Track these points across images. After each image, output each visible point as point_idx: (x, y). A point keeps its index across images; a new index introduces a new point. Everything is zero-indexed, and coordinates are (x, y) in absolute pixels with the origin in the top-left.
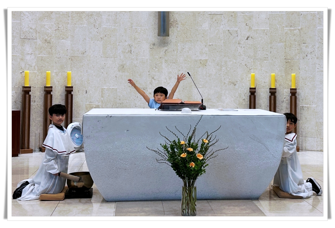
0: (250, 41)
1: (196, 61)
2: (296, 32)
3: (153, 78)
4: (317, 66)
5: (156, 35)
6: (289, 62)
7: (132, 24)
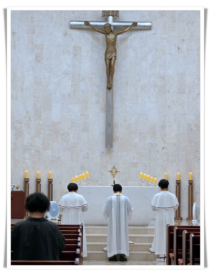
0: (165, 150)
1: (130, 163)
5: (105, 146)
6: (188, 164)
7: (89, 139)
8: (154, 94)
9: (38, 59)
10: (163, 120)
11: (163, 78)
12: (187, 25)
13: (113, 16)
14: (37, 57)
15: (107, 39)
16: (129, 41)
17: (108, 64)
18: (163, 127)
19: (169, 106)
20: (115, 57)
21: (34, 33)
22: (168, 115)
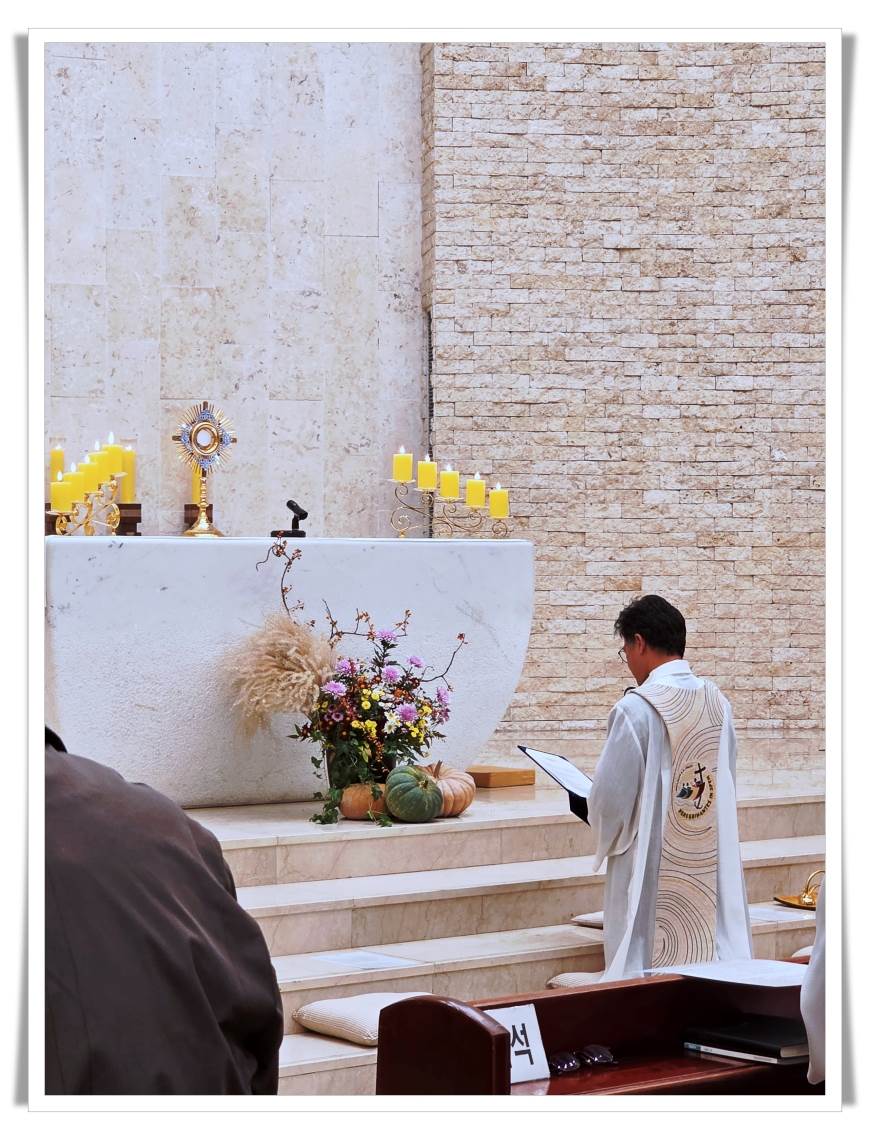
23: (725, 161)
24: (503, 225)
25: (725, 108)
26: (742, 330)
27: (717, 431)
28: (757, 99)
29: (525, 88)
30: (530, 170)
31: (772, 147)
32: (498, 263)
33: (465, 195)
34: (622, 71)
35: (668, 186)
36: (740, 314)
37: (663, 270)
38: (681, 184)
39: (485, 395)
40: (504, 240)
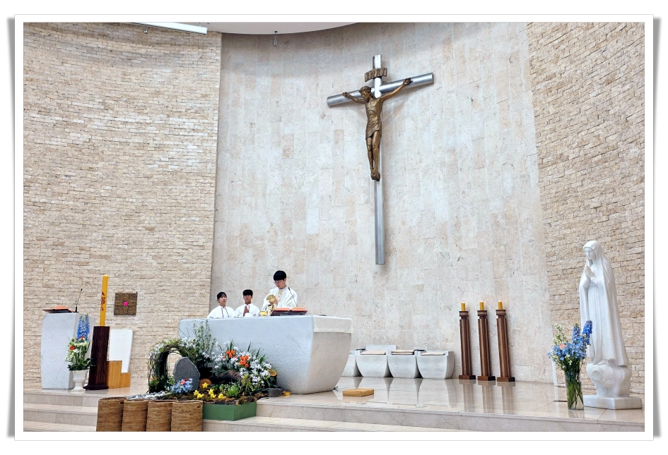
0: (461, 262)
1: (414, 287)
2: (502, 247)
3: (377, 306)
4: (524, 283)
6: (498, 281)
7: (357, 255)
8: (442, 177)
9: (286, 153)
10: (455, 215)
11: (453, 151)
12: (482, 61)
13: (380, 77)
14: (285, 151)
15: (367, 108)
16: (406, 107)
17: (369, 144)
18: (457, 226)
19: (464, 192)
20: (380, 131)
21: (280, 121)
22: (463, 207)
23: (623, 166)
24: (561, 208)
25: (622, 147)
26: (635, 229)
27: (633, 270)
28: (630, 140)
29: (563, 161)
30: (566, 188)
31: (636, 156)
32: (560, 221)
33: (549, 201)
34: (590, 145)
35: (608, 181)
36: (634, 223)
37: (610, 212)
38: (611, 179)
39: (560, 268)
40: (562, 213)
